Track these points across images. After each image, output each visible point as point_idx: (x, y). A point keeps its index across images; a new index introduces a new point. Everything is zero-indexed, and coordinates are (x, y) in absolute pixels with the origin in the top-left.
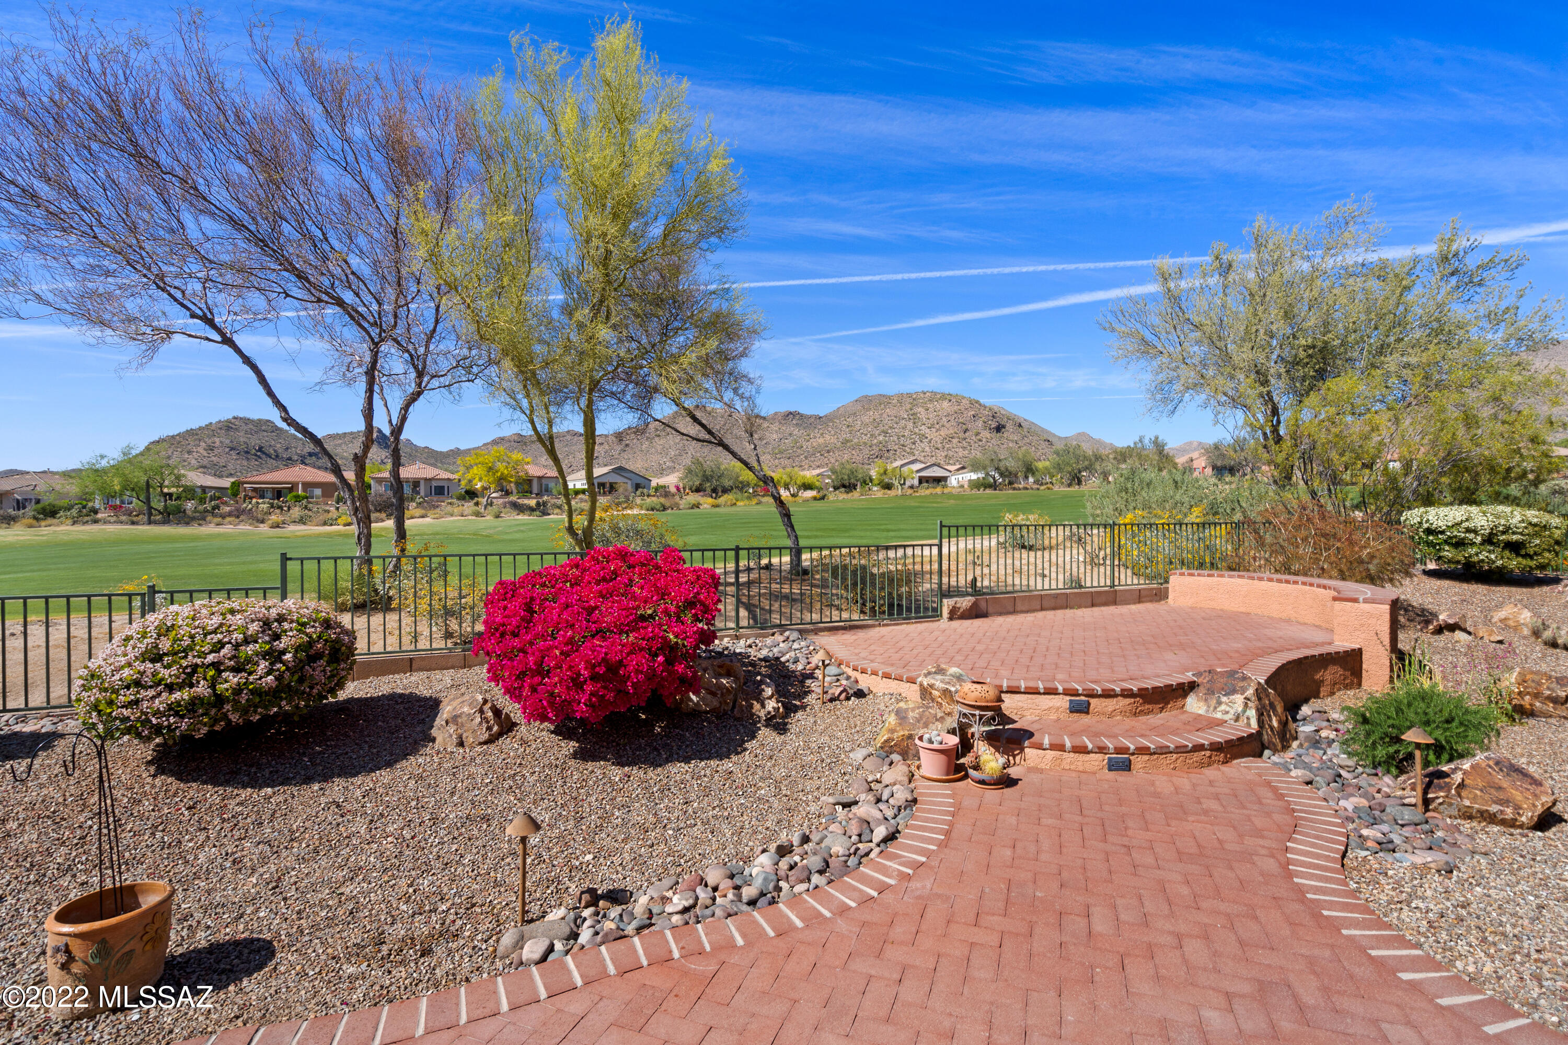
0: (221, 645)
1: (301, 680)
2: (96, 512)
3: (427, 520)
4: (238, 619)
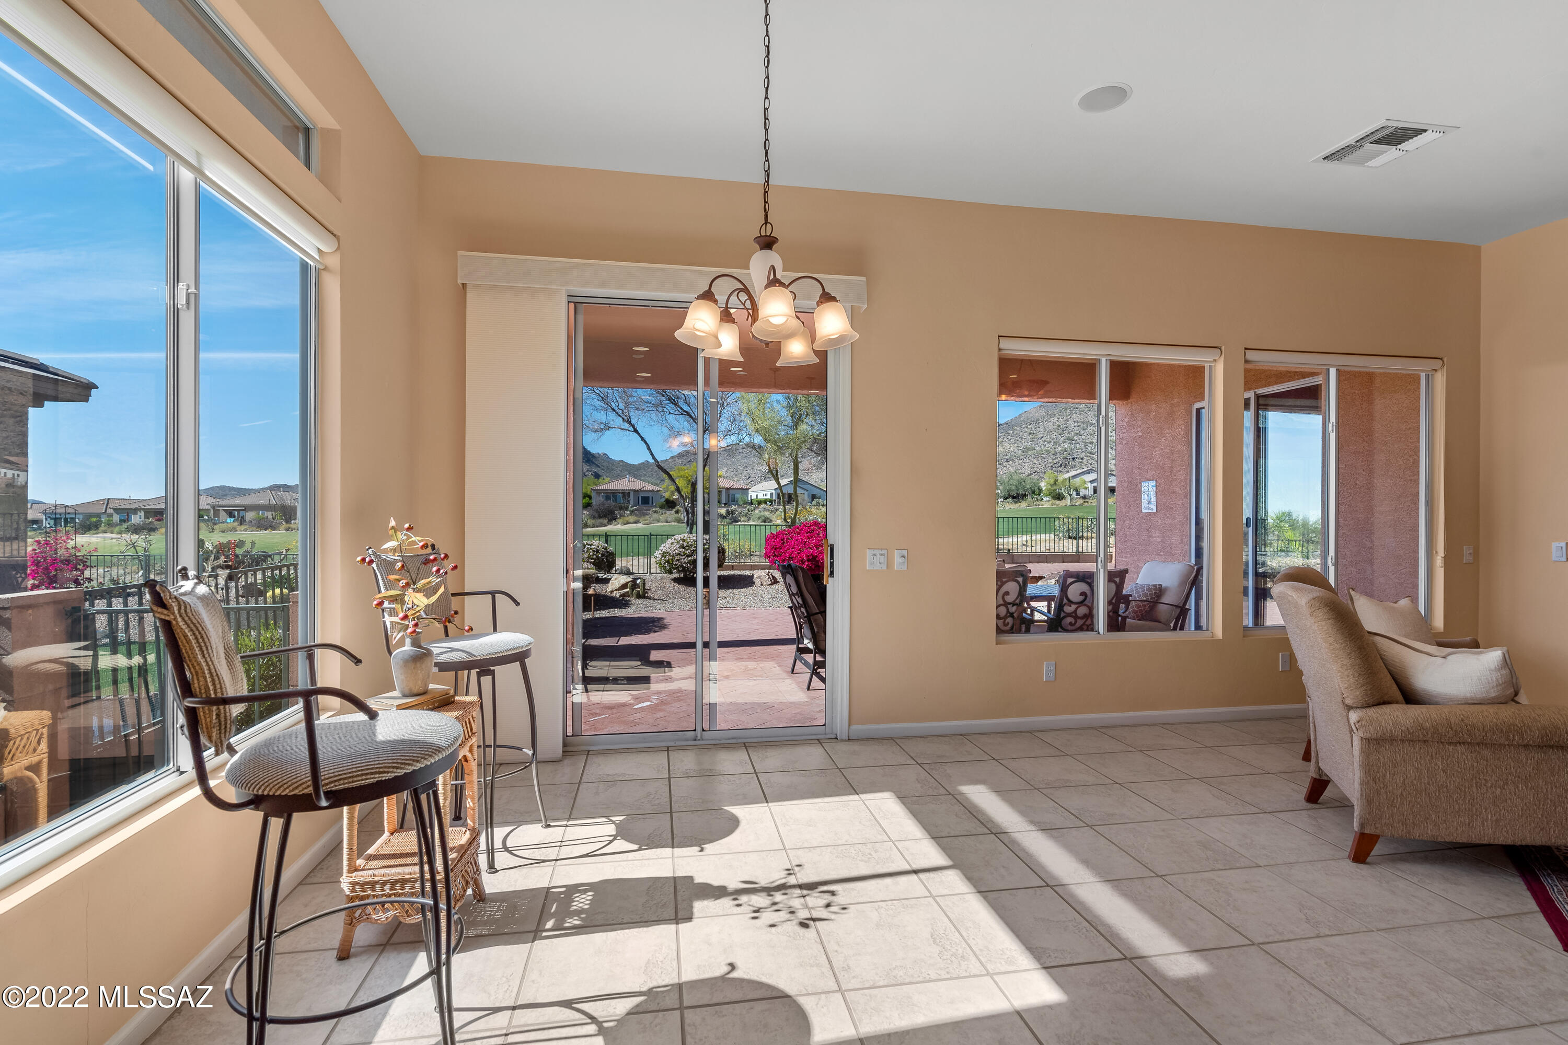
3: (640, 525)
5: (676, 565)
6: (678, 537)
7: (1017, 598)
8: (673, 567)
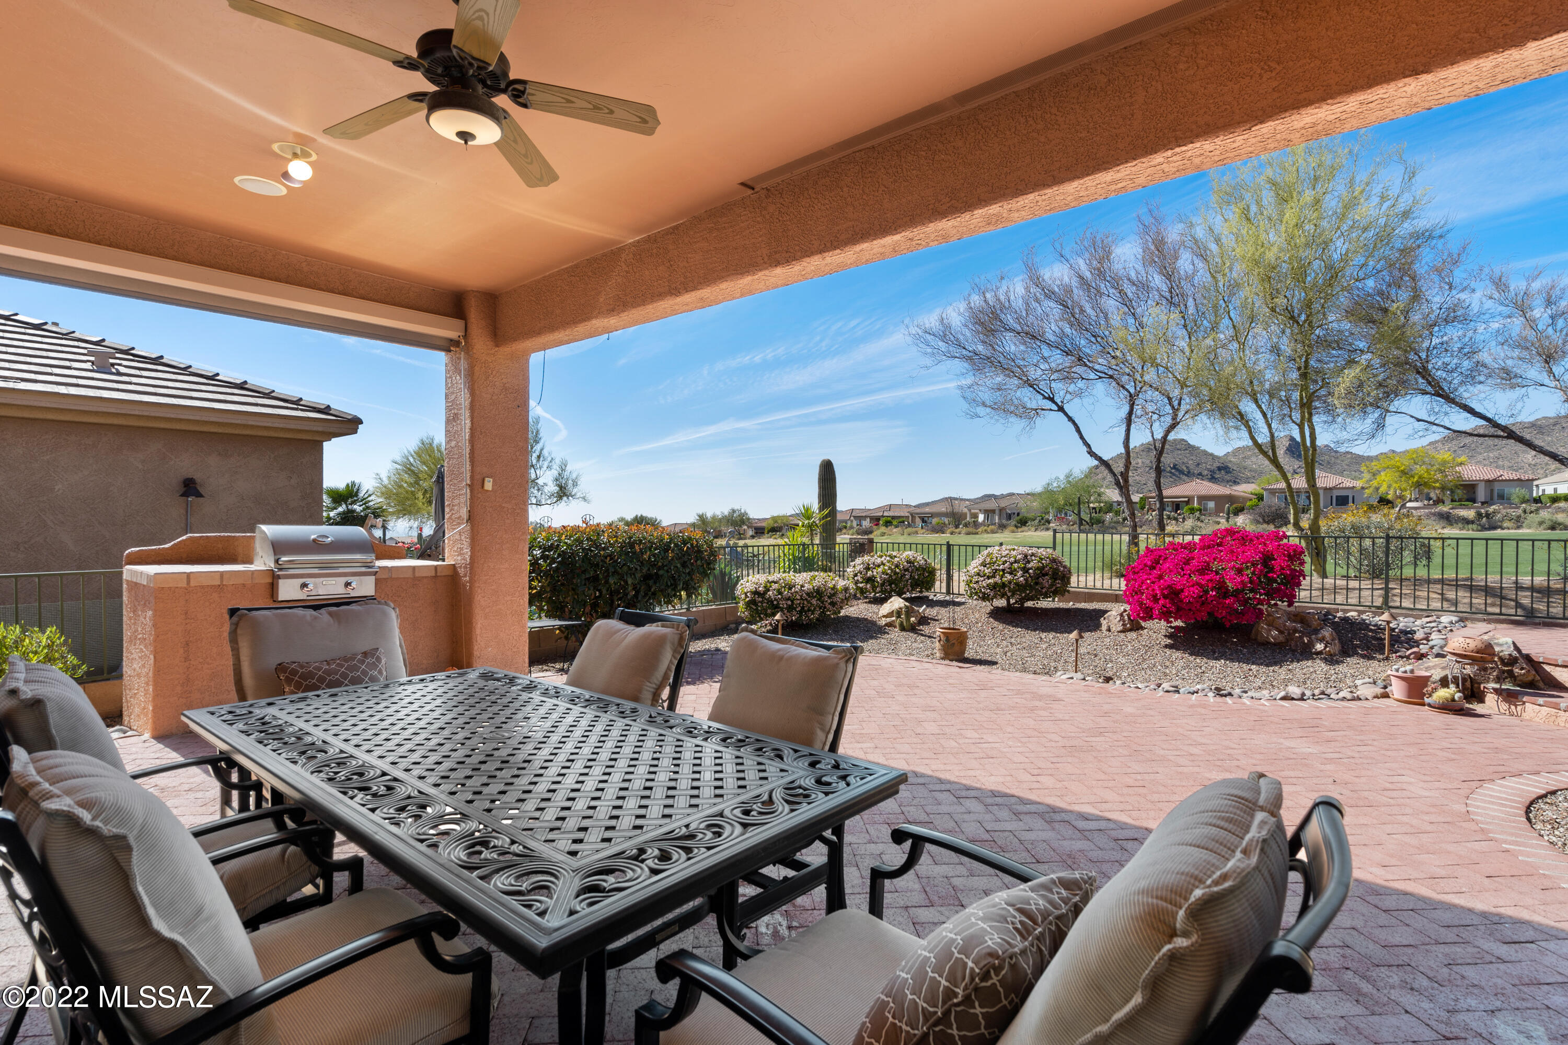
0: (1006, 561)
1: (1037, 583)
2: (1049, 522)
4: (1014, 553)
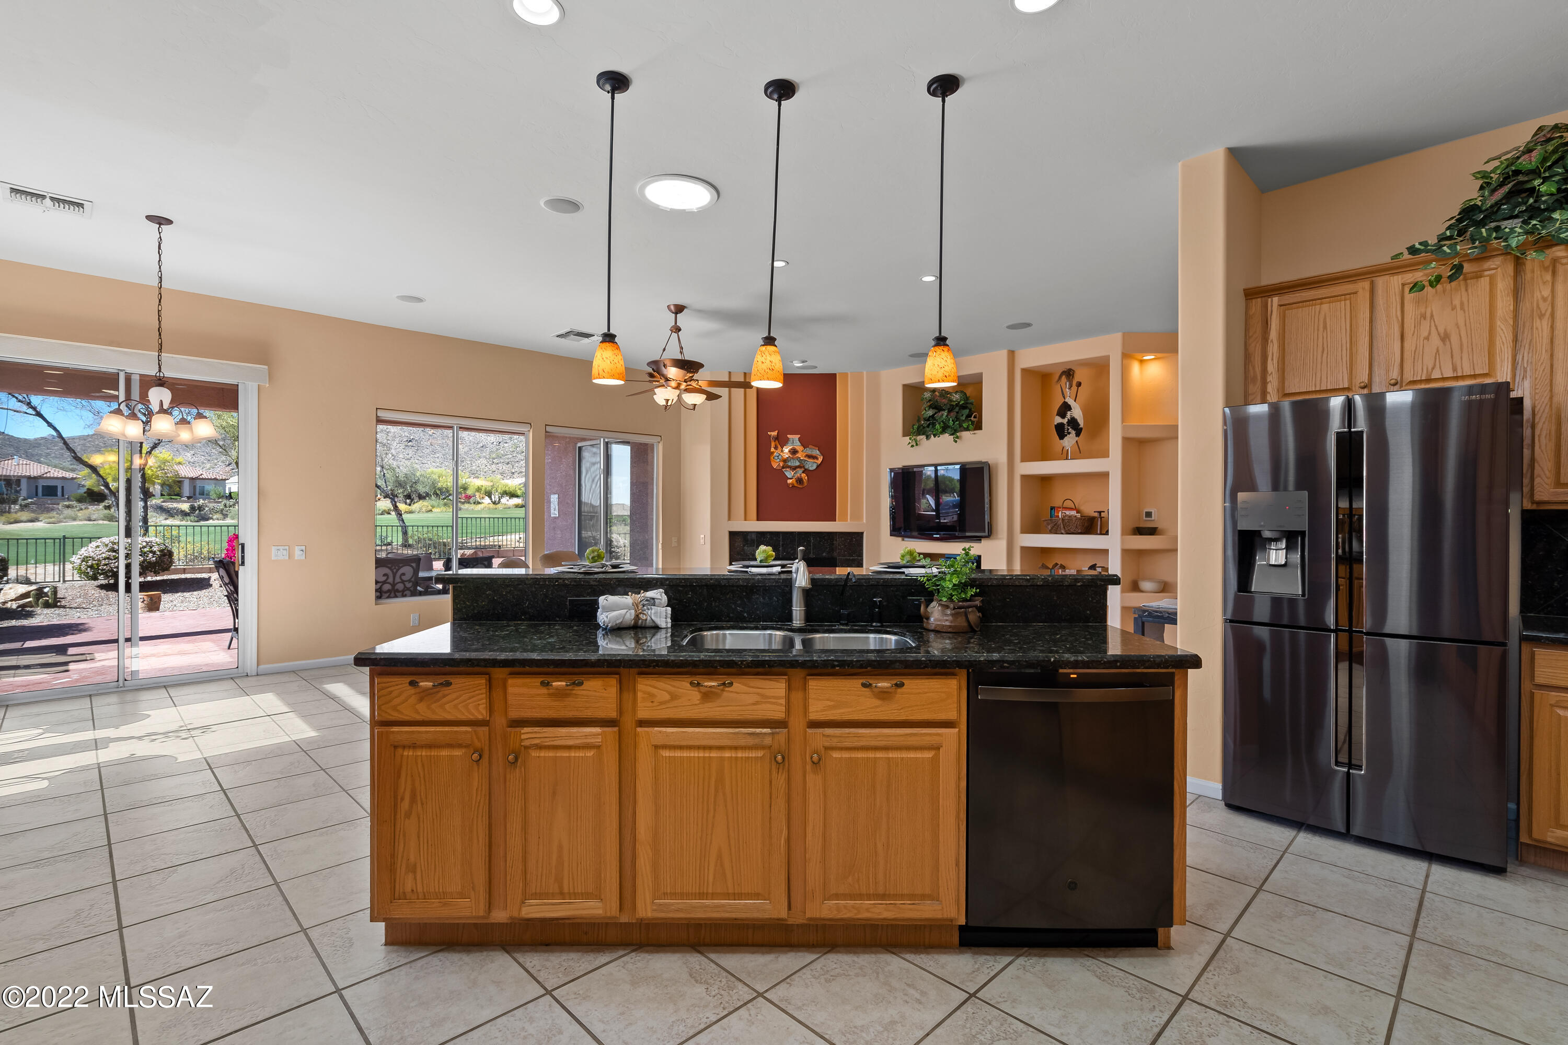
3: (41, 524)
5: (103, 570)
6: (106, 540)
7: (412, 577)
8: (98, 573)
